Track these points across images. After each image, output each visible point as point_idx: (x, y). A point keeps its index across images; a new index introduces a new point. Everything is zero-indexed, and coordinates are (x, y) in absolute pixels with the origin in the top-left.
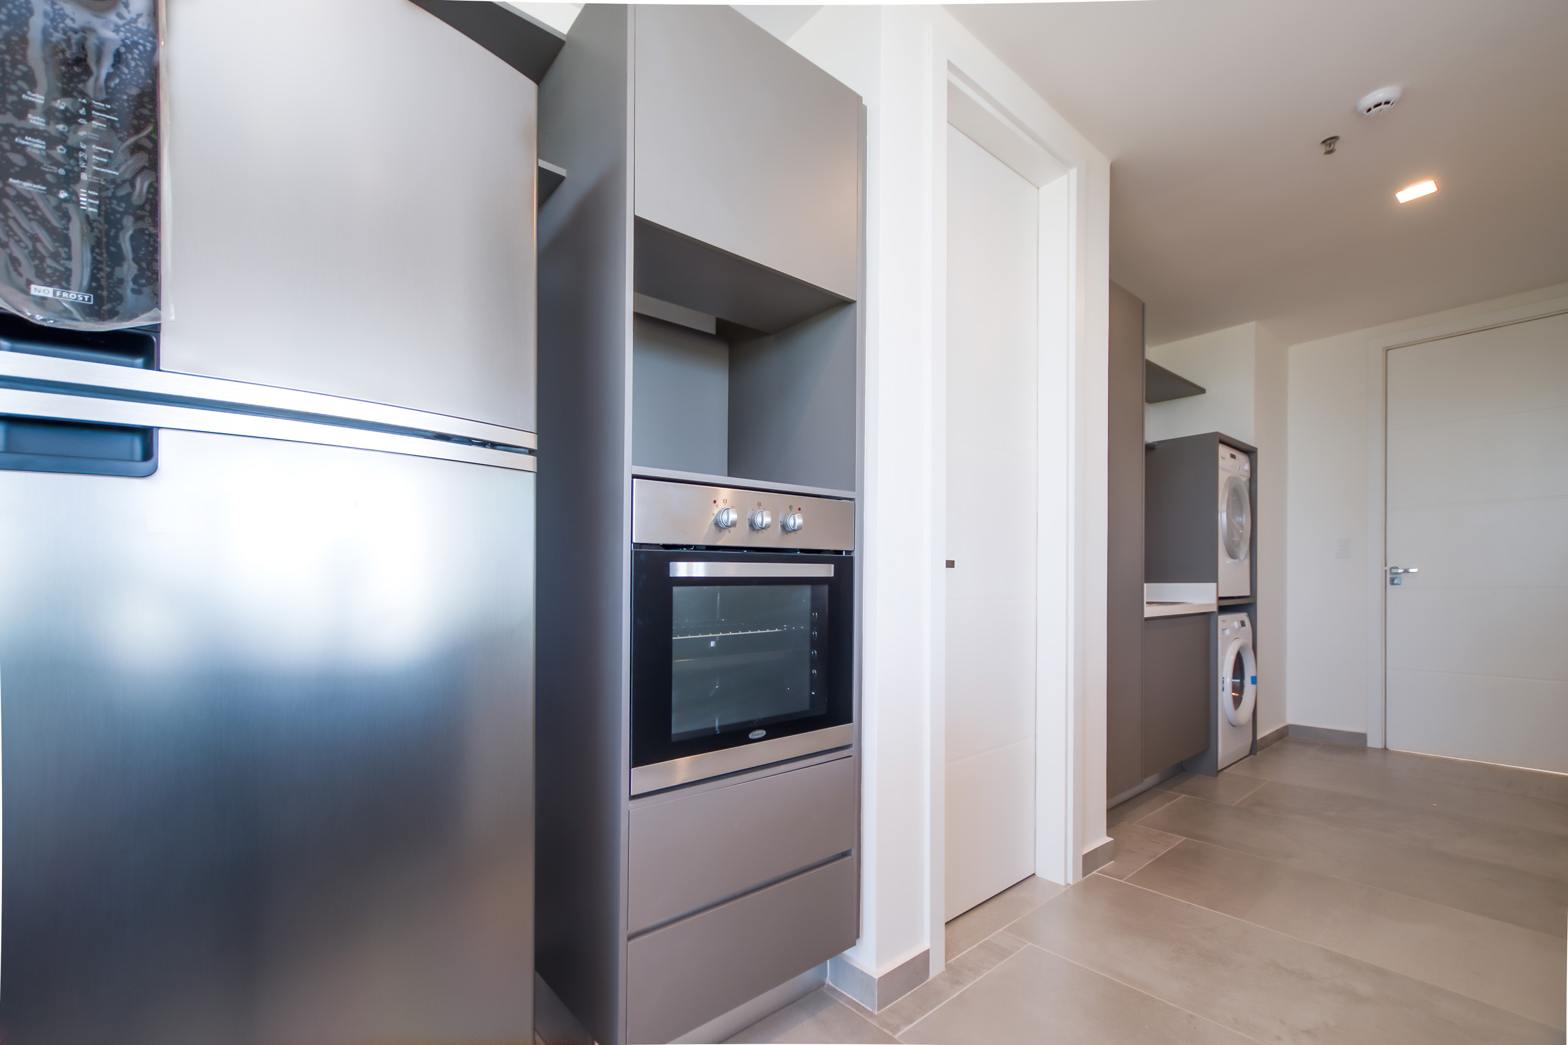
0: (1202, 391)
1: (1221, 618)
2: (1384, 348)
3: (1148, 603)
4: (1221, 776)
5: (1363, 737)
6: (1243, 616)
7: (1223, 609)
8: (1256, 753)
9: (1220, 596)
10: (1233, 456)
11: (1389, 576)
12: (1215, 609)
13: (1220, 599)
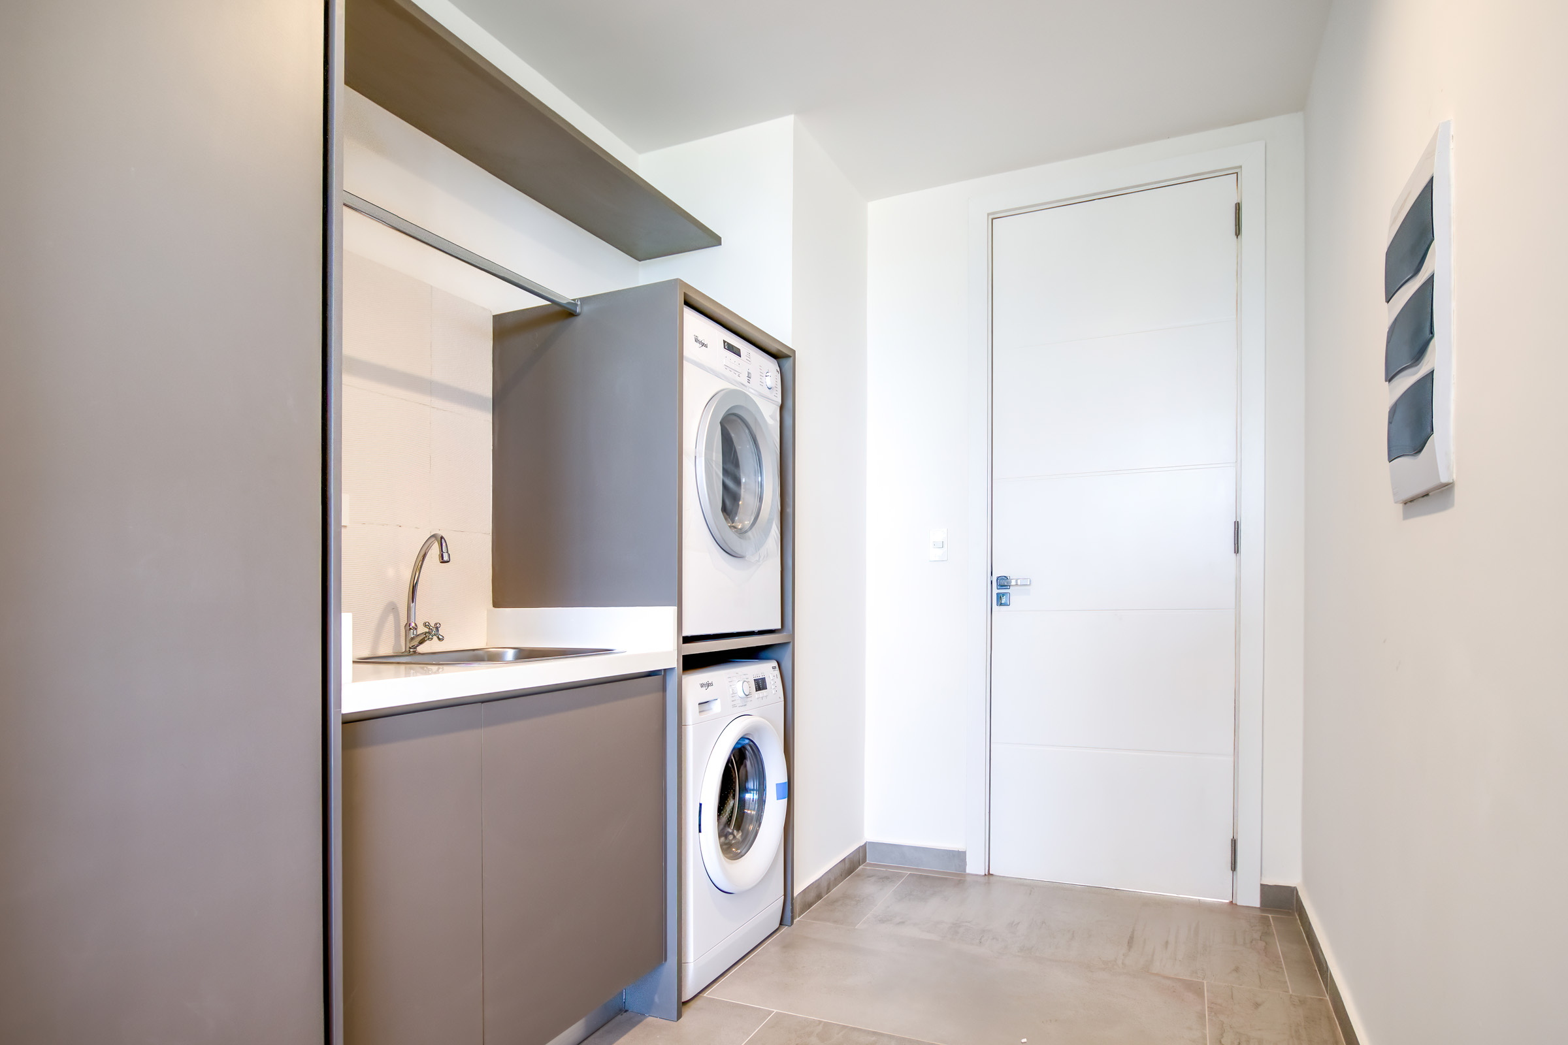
0: (715, 240)
1: (694, 682)
2: (988, 215)
3: (359, 661)
4: (689, 1014)
5: (959, 857)
6: (766, 669)
7: (692, 663)
8: (793, 919)
9: (687, 632)
10: (730, 348)
11: (995, 591)
12: (672, 661)
13: (687, 640)
